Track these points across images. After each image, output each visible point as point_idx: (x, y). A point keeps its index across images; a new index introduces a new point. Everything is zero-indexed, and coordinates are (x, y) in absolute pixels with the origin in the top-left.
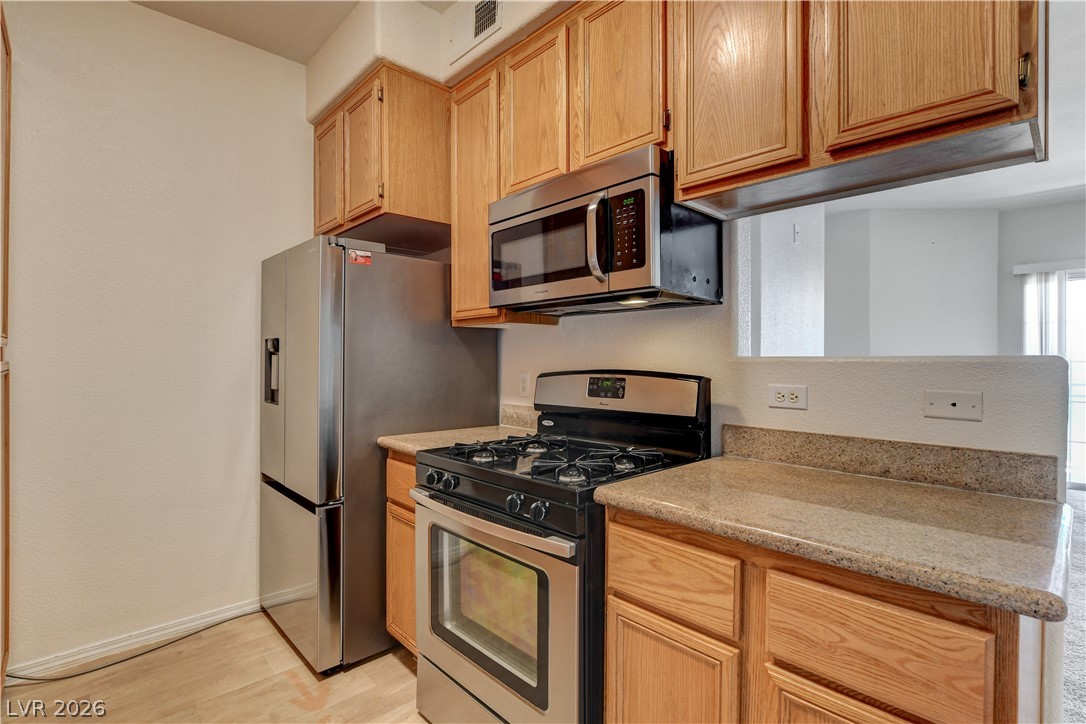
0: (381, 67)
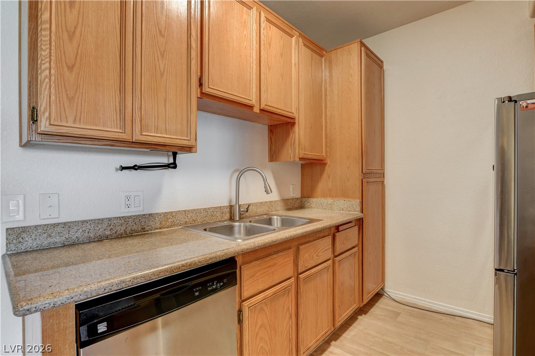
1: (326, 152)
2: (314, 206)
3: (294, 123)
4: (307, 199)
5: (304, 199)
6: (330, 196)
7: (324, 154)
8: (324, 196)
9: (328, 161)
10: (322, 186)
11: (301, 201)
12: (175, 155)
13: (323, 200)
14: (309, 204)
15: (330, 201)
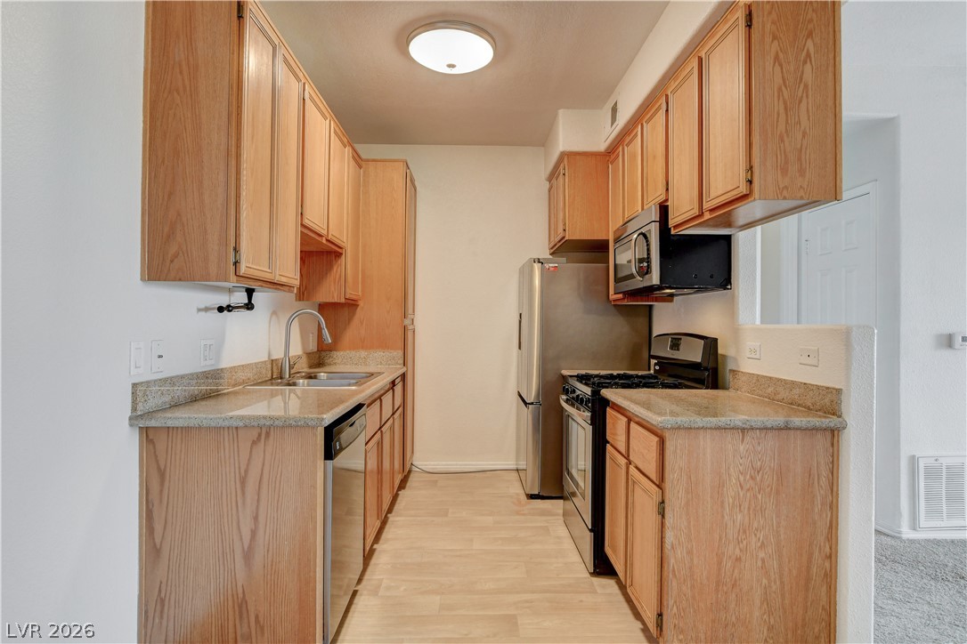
0: (563, 155)
1: (363, 291)
2: (339, 362)
3: (342, 254)
4: (328, 352)
5: (323, 354)
6: (362, 348)
7: (360, 293)
8: (354, 347)
9: (361, 303)
10: (350, 334)
11: (320, 357)
12: (250, 292)
13: (352, 353)
14: (331, 359)
15: (363, 353)
